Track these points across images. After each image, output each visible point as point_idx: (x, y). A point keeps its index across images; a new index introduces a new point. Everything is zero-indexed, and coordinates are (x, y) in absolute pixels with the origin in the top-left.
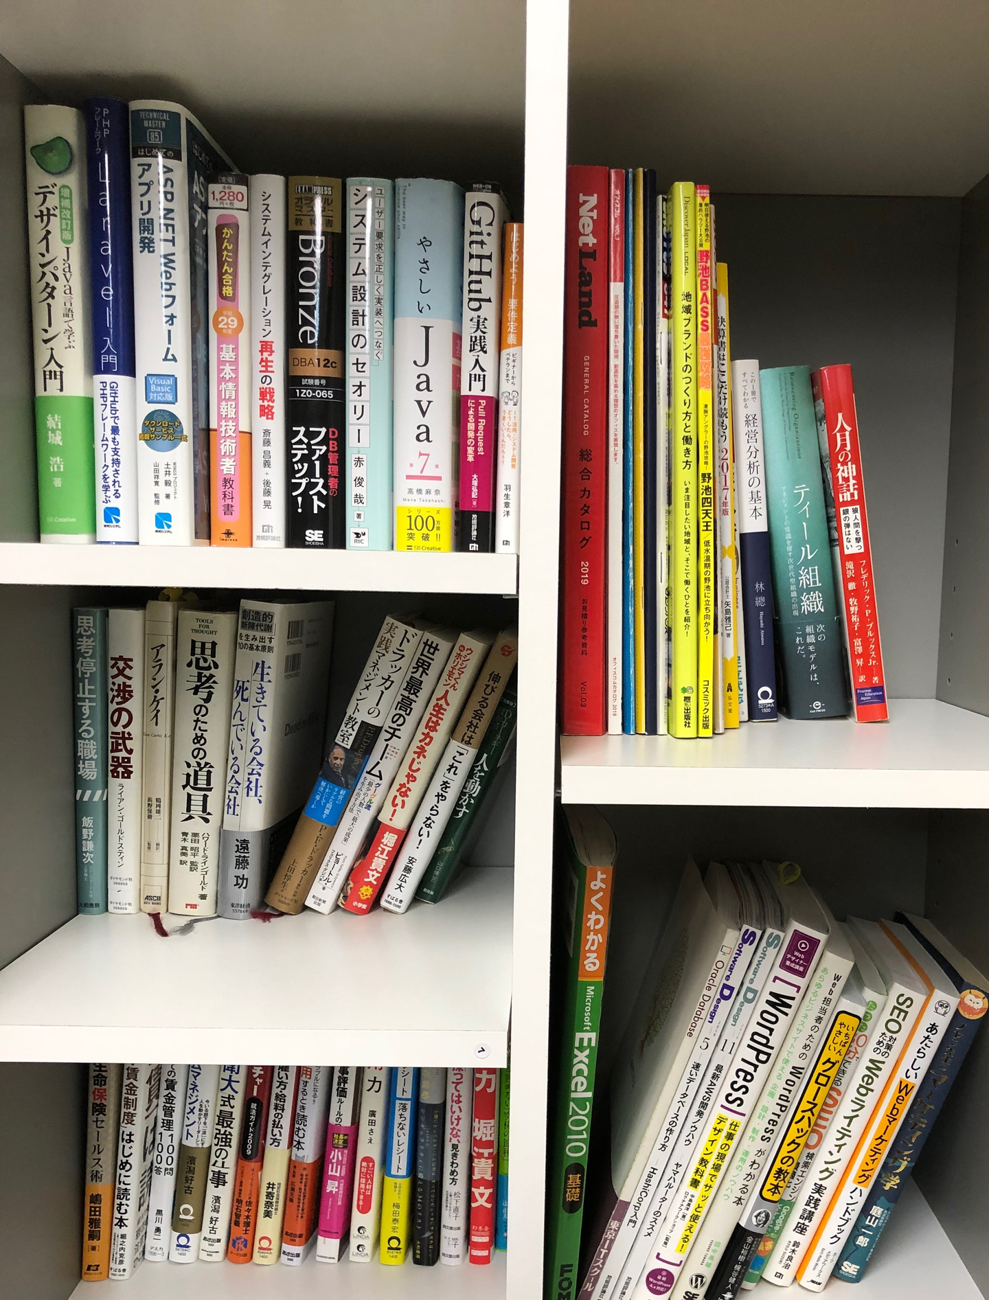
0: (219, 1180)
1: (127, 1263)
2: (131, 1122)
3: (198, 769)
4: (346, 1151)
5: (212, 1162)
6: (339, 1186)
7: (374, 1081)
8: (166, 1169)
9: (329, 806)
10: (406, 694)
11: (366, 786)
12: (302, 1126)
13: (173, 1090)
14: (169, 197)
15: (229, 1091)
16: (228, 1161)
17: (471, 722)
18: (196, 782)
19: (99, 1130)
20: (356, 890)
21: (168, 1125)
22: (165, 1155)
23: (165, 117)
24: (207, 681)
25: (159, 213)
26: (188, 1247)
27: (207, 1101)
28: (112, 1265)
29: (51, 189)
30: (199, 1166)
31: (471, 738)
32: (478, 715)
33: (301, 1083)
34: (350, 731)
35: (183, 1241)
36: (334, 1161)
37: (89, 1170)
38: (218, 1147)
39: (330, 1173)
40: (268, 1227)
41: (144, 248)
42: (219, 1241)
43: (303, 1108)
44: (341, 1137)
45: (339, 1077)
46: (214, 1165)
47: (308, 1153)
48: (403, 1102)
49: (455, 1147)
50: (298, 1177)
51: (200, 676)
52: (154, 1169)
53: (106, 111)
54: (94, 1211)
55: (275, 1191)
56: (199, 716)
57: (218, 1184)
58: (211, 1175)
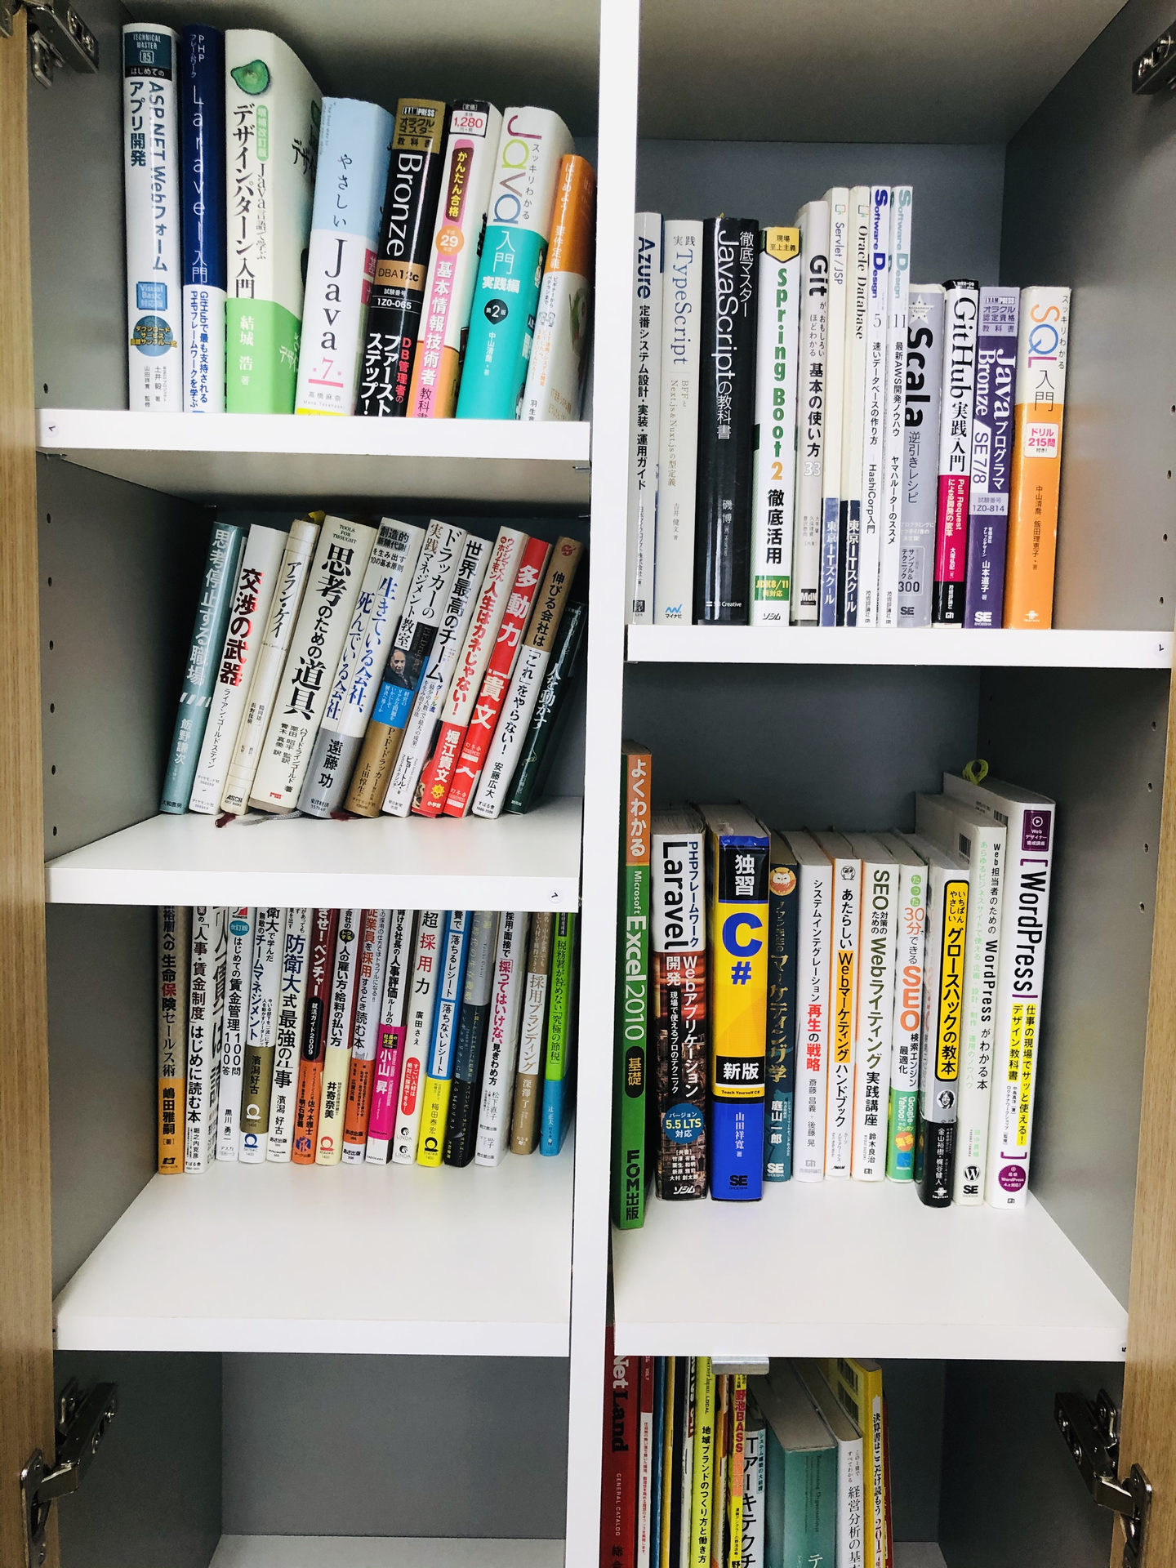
0: (284, 1079)
1: (202, 1158)
2: (200, 1017)
3: (310, 666)
4: (395, 1052)
5: (276, 1063)
6: (388, 1085)
7: (423, 983)
8: (234, 1069)
9: (396, 708)
10: (456, 596)
11: (428, 689)
12: (362, 1024)
13: (238, 989)
14: (160, 113)
15: (291, 991)
16: (291, 1061)
17: (541, 624)
18: (306, 679)
19: (171, 1025)
20: (428, 790)
21: (235, 1025)
22: (232, 1054)
23: (157, 39)
24: (336, 586)
25: (149, 130)
26: (256, 1147)
27: (270, 1001)
28: (187, 1159)
29: (249, 109)
30: (263, 1066)
31: (542, 639)
32: (547, 616)
33: (361, 981)
34: (408, 633)
35: (251, 1141)
36: (384, 1061)
37: (161, 1065)
38: (282, 1047)
39: (380, 1073)
40: (330, 1127)
41: (135, 161)
42: (285, 1141)
43: (363, 1006)
44: (391, 1037)
45: (390, 978)
46: (278, 1065)
47: (367, 1052)
48: (448, 1003)
49: (497, 1047)
50: (358, 1074)
51: (331, 579)
52: (222, 1069)
53: (201, 38)
54: (167, 1105)
55: (336, 1090)
56: (323, 617)
57: (283, 1084)
58: (275, 1076)
